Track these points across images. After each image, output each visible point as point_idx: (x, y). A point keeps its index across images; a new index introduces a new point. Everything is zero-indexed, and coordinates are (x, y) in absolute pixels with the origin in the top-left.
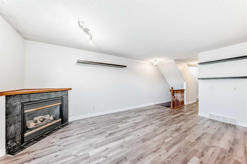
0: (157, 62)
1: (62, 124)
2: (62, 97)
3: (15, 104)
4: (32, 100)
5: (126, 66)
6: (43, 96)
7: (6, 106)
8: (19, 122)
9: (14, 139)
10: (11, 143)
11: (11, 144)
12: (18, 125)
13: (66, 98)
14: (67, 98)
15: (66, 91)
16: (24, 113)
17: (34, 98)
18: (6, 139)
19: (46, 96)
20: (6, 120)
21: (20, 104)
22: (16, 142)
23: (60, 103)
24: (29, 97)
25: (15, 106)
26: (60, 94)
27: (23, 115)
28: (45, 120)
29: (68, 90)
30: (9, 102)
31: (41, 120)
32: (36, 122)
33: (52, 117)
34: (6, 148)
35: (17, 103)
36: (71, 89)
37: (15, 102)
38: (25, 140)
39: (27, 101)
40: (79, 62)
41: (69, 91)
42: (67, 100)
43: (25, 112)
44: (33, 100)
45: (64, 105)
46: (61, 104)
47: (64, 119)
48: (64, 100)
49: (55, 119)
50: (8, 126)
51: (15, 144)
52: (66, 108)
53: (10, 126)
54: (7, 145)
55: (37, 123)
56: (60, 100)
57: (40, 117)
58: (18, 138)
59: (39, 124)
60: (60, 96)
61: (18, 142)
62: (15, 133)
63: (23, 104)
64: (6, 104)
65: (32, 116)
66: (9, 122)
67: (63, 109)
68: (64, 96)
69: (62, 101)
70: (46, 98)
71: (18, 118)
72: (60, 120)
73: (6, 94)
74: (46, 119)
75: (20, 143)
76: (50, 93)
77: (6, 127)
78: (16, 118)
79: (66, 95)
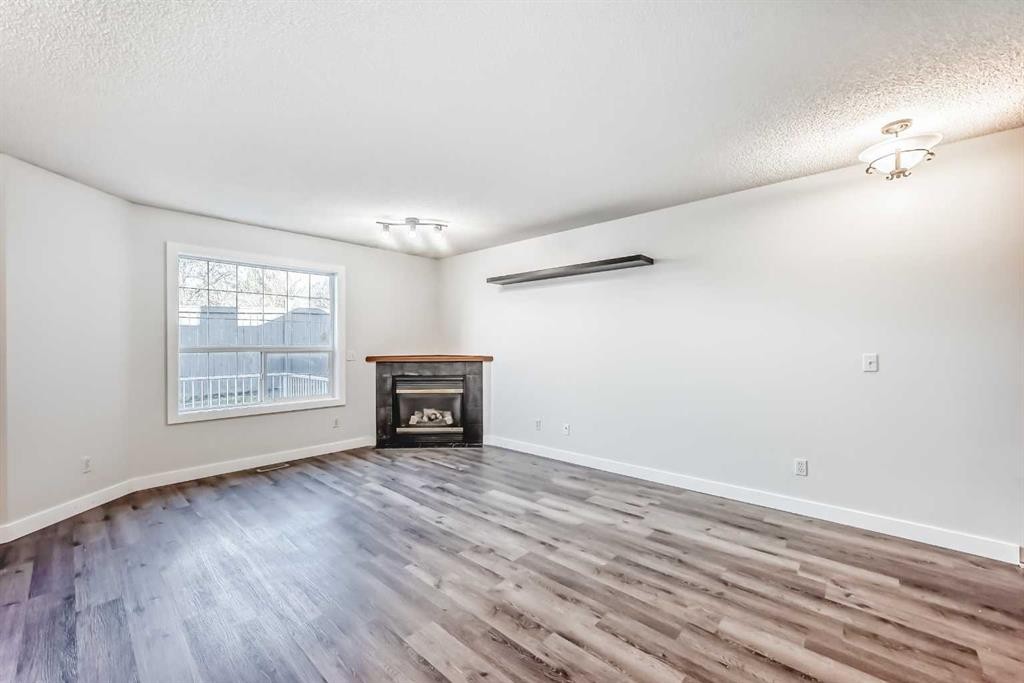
2: (464, 376)
3: (386, 375)
4: (407, 374)
6: (424, 368)
8: (392, 405)
9: (384, 429)
10: (382, 433)
11: (382, 435)
13: (475, 381)
14: (478, 380)
15: (477, 363)
16: (396, 393)
17: (411, 371)
19: (429, 369)
21: (391, 378)
22: (386, 435)
23: (462, 391)
24: (402, 368)
25: (386, 381)
26: (459, 370)
27: (395, 396)
29: (481, 362)
30: (380, 371)
36: (490, 359)
37: (386, 373)
41: (484, 363)
42: (481, 385)
43: (398, 391)
44: (410, 374)
45: (471, 397)
46: (462, 394)
47: (471, 432)
48: (471, 385)
49: (454, 424)
51: (385, 437)
55: (422, 420)
56: (460, 383)
58: (389, 431)
60: (459, 373)
61: (389, 437)
62: (386, 421)
63: (394, 378)
65: (417, 404)
67: (466, 405)
68: (472, 376)
69: (465, 387)
70: (428, 373)
71: (390, 399)
72: (462, 429)
73: (378, 359)
74: (438, 418)
76: (436, 365)
79: (475, 374)
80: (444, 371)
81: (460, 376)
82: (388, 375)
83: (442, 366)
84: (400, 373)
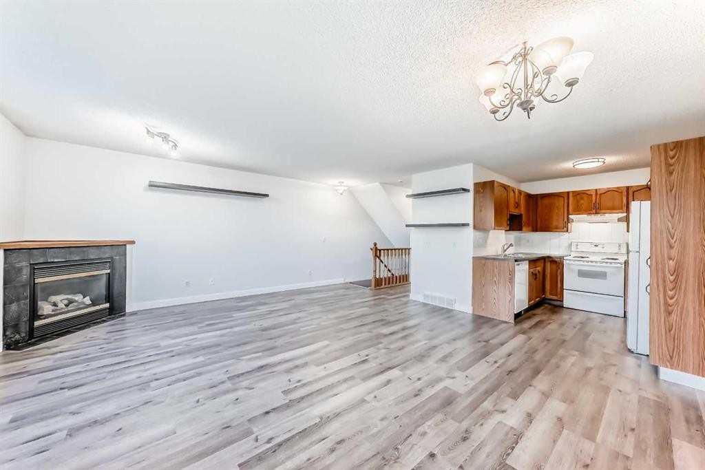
0: (344, 186)
1: (110, 315)
2: (112, 258)
3: (21, 264)
4: (49, 261)
5: (267, 196)
6: (70, 253)
7: (4, 268)
8: (26, 298)
9: (16, 328)
10: (12, 333)
11: (12, 336)
12: (25, 304)
13: (121, 262)
14: (123, 261)
15: (120, 247)
16: (34, 284)
17: (54, 258)
18: (3, 324)
19: (78, 254)
20: (4, 291)
21: (27, 266)
22: (19, 334)
23: (109, 271)
24: (44, 255)
25: (20, 270)
26: (107, 254)
27: (33, 287)
28: (73, 302)
29: (125, 245)
30: (9, 260)
31: (66, 302)
32: (55, 305)
33: (88, 298)
34: (3, 340)
35: (24, 264)
36: (133, 242)
37: (20, 262)
38: (36, 334)
39: (41, 261)
40: (153, 186)
41: (128, 246)
42: (124, 265)
43: (37, 281)
44: (52, 260)
45: (117, 276)
46: (109, 274)
47: (116, 305)
48: (117, 265)
49: (94, 303)
50: (8, 302)
51: (17, 337)
52: (121, 282)
53: (11, 303)
54: (4, 335)
55: (56, 308)
56: (108, 265)
57: (63, 297)
58: (24, 328)
59: (62, 308)
60: (107, 256)
61: (23, 335)
62: (19, 317)
63: (33, 266)
64: (5, 264)
65: (47, 291)
66: (9, 296)
67: (113, 283)
68: (117, 257)
69: (112, 268)
70: (77, 259)
71: (25, 291)
72: (107, 305)
73: (6, 246)
74: (76, 301)
75: (26, 336)
76: (85, 249)
77: (5, 304)
78: (21, 290)
79: (121, 255)
80: (93, 254)
81: (108, 258)
82: (24, 263)
83: (91, 250)
84: (41, 260)
